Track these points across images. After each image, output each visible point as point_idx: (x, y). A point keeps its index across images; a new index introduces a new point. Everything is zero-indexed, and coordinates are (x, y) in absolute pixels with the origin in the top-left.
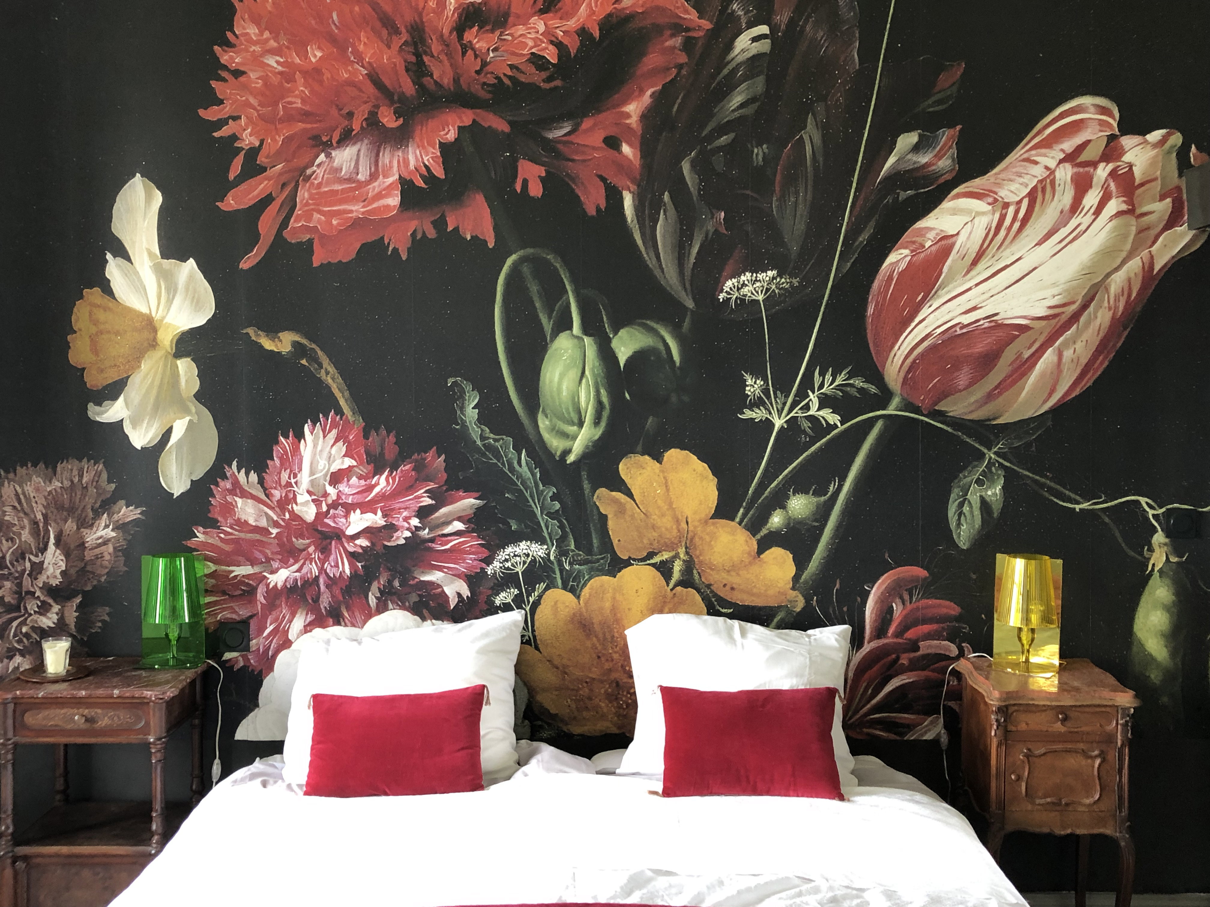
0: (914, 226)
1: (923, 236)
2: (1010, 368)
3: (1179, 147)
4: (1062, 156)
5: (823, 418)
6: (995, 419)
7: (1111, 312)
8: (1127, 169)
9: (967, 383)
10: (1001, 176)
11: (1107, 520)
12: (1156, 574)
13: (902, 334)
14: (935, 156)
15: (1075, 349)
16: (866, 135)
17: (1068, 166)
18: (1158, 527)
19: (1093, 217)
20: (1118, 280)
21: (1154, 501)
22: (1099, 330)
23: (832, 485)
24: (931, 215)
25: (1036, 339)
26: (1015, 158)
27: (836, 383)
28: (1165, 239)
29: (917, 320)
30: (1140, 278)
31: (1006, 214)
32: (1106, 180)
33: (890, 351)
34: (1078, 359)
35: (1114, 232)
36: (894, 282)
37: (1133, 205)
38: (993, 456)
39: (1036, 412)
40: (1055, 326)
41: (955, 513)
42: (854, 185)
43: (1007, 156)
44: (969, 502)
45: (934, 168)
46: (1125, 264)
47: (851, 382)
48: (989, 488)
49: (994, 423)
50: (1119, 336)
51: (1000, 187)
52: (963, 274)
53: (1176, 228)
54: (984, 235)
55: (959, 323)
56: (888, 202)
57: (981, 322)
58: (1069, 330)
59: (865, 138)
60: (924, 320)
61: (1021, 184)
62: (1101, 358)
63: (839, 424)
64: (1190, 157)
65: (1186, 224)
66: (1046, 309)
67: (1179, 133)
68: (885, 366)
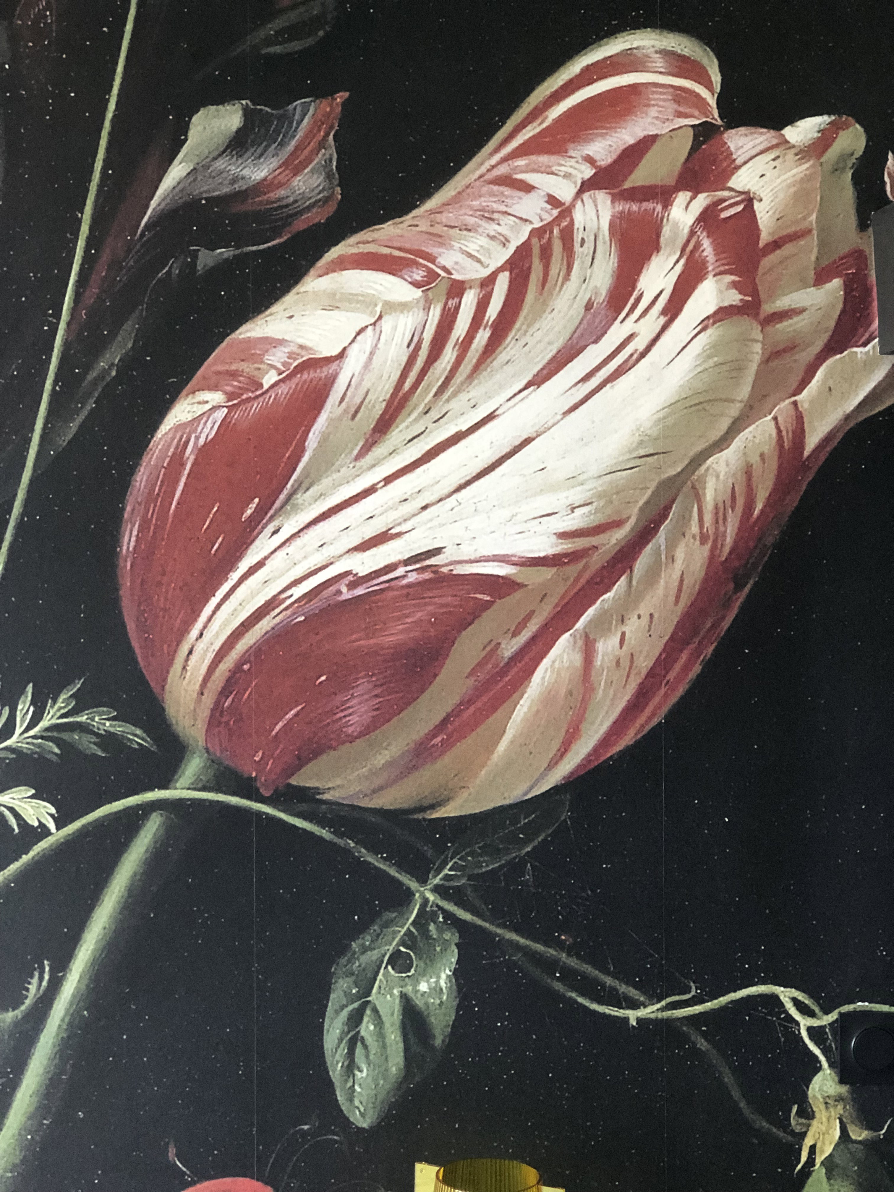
0: (233, 336)
1: (258, 358)
2: (471, 682)
3: (861, 159)
4: (588, 172)
5: (11, 810)
6: (433, 807)
7: (708, 546)
8: (740, 208)
9: (367, 719)
10: (448, 217)
11: (702, 1044)
12: (819, 1170)
13: (207, 600)
14: (285, 165)
15: (623, 634)
16: (112, 106)
17: (603, 198)
18: (822, 1058)
19: (663, 320)
20: (722, 469)
21: (811, 996)
22: (680, 589)
23: (35, 981)
24: (276, 308)
25: (532, 612)
26: (478, 173)
27: (45, 723)
28: (828, 376)
29: (244, 566)
30: (773, 464)
31: (457, 308)
32: (692, 233)
33: (179, 643)
34: (632, 661)
35: (710, 357)
36: (186, 472)
37: (755, 293)
38: (431, 897)
39: (531, 788)
40: (577, 579)
41: (341, 1040)
42: (85, 229)
43: (459, 169)
44: (375, 1011)
45: (282, 192)
46: (739, 431)
47: (83, 718)
48: (422, 974)
49: (436, 815)
50: (727, 605)
51: (442, 245)
52: (355, 452)
53: (855, 349)
54: (405, 359)
55: (348, 573)
56: (169, 273)
57: (400, 571)
58: (608, 590)
59: (109, 115)
60: (260, 565)
61: (492, 238)
62: (684, 657)
63: (51, 825)
64: (884, 183)
65: (877, 340)
66: (554, 539)
67: (858, 126)
68: (165, 680)
